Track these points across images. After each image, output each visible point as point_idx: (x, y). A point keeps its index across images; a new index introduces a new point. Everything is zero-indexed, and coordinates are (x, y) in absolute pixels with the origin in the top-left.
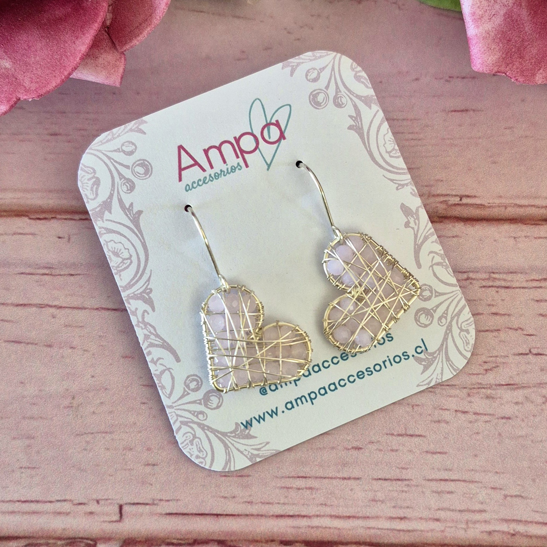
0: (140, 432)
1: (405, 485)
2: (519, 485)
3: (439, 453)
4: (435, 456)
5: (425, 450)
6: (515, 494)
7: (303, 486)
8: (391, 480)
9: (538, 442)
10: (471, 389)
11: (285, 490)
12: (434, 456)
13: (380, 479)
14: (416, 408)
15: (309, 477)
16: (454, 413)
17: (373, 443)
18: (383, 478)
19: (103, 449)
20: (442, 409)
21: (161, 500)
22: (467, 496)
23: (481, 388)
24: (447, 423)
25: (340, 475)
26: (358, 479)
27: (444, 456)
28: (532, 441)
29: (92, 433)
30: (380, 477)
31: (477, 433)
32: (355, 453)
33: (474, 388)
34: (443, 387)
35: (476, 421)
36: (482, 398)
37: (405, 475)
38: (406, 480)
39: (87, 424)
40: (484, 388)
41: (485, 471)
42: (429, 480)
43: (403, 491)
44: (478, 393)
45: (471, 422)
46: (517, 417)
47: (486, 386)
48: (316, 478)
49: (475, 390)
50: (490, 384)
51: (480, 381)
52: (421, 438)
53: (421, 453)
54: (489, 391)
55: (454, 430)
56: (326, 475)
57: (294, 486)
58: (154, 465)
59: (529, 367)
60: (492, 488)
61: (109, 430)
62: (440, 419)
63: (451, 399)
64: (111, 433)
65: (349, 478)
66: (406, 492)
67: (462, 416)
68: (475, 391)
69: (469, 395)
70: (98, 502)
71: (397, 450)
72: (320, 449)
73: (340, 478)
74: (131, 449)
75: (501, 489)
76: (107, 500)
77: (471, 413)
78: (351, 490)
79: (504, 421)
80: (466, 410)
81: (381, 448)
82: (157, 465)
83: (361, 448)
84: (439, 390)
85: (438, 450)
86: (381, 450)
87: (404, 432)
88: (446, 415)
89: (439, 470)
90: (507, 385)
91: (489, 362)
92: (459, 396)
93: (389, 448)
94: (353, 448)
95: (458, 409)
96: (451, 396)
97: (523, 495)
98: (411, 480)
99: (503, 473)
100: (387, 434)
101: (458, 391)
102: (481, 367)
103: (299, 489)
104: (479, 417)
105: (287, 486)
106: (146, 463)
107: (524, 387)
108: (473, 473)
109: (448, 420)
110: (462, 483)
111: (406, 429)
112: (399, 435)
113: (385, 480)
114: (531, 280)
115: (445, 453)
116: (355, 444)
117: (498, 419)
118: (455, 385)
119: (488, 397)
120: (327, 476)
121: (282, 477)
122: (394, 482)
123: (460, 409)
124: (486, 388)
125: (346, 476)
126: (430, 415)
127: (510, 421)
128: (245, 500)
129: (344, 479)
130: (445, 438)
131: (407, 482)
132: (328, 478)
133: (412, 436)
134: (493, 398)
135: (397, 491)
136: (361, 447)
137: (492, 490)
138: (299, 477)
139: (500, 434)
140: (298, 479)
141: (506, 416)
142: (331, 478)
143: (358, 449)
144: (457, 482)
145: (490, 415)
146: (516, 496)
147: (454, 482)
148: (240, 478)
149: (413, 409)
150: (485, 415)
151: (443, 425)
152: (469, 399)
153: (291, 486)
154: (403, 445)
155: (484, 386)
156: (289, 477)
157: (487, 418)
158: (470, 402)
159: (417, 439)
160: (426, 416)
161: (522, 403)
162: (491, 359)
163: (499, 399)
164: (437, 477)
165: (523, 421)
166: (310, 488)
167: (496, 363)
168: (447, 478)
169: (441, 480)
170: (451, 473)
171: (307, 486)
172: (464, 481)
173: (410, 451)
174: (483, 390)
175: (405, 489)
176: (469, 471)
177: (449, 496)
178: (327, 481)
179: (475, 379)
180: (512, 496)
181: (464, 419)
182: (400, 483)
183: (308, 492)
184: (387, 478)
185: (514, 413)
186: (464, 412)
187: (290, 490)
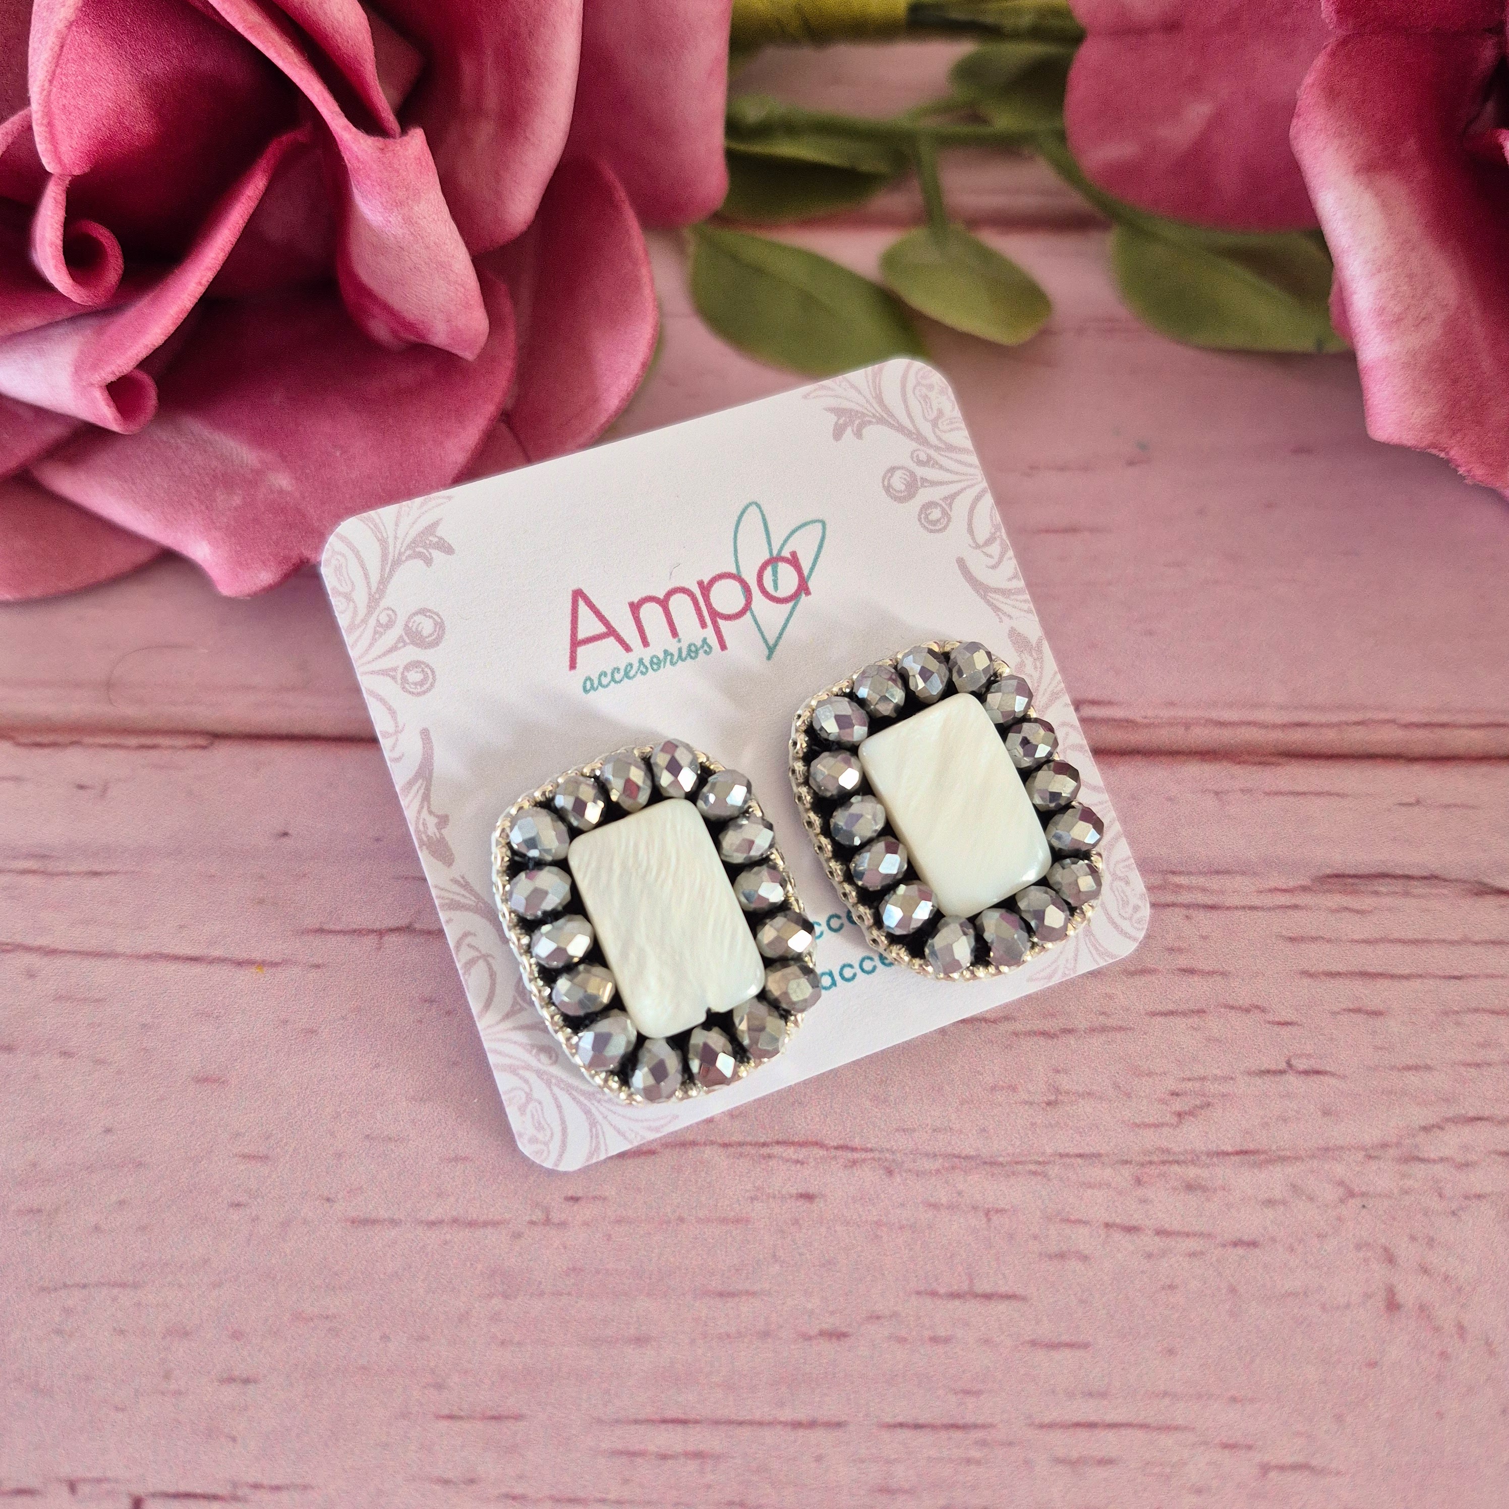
0: (217, 1285)
1: (976, 1443)
2: (1298, 1434)
3: (1070, 1345)
4: (1057, 1355)
5: (1028, 1338)
6: (1290, 1460)
7: (678, 1448)
8: (933, 1427)
9: (1338, 1308)
10: (1142, 1165)
11: (624, 1459)
12: (1053, 1353)
13: (901, 1425)
14: (995, 1218)
15: (697, 1422)
16: (1102, 1232)
17: (878, 1318)
18: (909, 1419)
19: (106, 1334)
20: (1068, 1221)
21: (256, 1486)
22: (1156, 1470)
23: (1171, 1162)
24: (1084, 1258)
25: (787, 1414)
26: (839, 1425)
27: (1080, 1353)
28: (1323, 1307)
29: (85, 1286)
30: (900, 1419)
31: (1172, 1287)
32: (828, 1348)
33: (1151, 1163)
34: (1068, 1160)
35: (1164, 1253)
36: (1175, 1189)
37: (971, 1411)
38: (976, 1426)
39: (73, 1259)
40: (1178, 1162)
41: (1199, 1396)
42: (1042, 1426)
43: (969, 1461)
44: (1163, 1175)
45: (1149, 1256)
46: (1273, 1240)
47: (1182, 1158)
48: (716, 1423)
49: (1153, 1167)
50: (1193, 1151)
51: (1165, 1144)
52: (1014, 1304)
53: (1016, 1347)
54: (1192, 1172)
55: (1106, 1278)
56: (744, 1415)
57: (652, 1448)
58: (247, 1381)
59: (1291, 1106)
60: (1225, 1446)
61: (131, 1278)
62: (1065, 1248)
63: (1089, 1191)
64: (136, 1286)
65: (812, 1424)
66: (978, 1463)
67: (1125, 1241)
68: (1153, 1170)
69: (1138, 1181)
70: (72, 1486)
71: (947, 1340)
72: (728, 1336)
73: (785, 1424)
74: (186, 1334)
75: (1250, 1447)
76: (99, 1481)
77: (1149, 1232)
78: (819, 1459)
79: (1240, 1251)
80: (1133, 1223)
81: (904, 1333)
82: (255, 1381)
83: (844, 1335)
84: (1057, 1168)
85: (1065, 1338)
86: (902, 1340)
87: (965, 1287)
88: (1082, 1238)
89: (1071, 1395)
90: (1238, 1153)
91: (1185, 1094)
92: (1113, 1185)
93: (927, 1333)
94: (822, 1333)
95: (1111, 1221)
96: (1090, 1186)
97: (1314, 1463)
98: (992, 1426)
99: (1252, 1400)
100: (918, 1293)
101: (1108, 1171)
102: (1164, 1107)
103: (664, 1457)
104: (1171, 1242)
105: (631, 1449)
106: (225, 1376)
107: (1283, 1159)
108: (1167, 1401)
109: (1086, 1252)
110: (1140, 1434)
111: (971, 1281)
112: (954, 1296)
113: (918, 1426)
114: (1270, 890)
115: (1085, 1346)
116: (829, 1322)
117: (1224, 1246)
118: (1099, 1155)
119: (1190, 1187)
120: (748, 1418)
121: (617, 1421)
122: (943, 1434)
123: (1118, 1221)
124: (1184, 1162)
125: (802, 1415)
126: (1035, 1237)
127: (1257, 1250)
128: (504, 1490)
129: (797, 1425)
130: (1082, 1301)
131: (979, 1434)
132: (751, 1423)
133: (988, 1297)
134: (1204, 1189)
135: (951, 1460)
136: (844, 1330)
137: (1226, 1451)
138: (664, 1421)
139: (1233, 1290)
140: (663, 1426)
141: (1246, 1238)
142: (761, 1424)
143: (839, 1335)
144: (1123, 1432)
145: (1201, 1235)
146: (1296, 1467)
147: (1114, 1431)
148: (493, 1423)
149: (989, 1220)
150: (1188, 1235)
151: (1074, 1264)
152: (1140, 1192)
153: (642, 1447)
154: (967, 1324)
155: (1176, 1158)
156: (636, 1422)
157: (1193, 1244)
158: (1144, 1201)
159: (1002, 1307)
160: (1027, 1241)
161: (1284, 1203)
162: (1190, 1085)
163: (1220, 1193)
164: (1067, 1417)
165: (1292, 1249)
166: (698, 1455)
167: (1204, 1095)
168: (1093, 1418)
169: (1077, 1425)
170: (1105, 1402)
171: (690, 1448)
172: (1144, 1426)
173: (987, 1341)
174: (1176, 1168)
175: (975, 1453)
176: (1157, 1396)
177: (1102, 1473)
178: (746, 1433)
179: (1150, 1139)
180: (1282, 1468)
181: (1131, 1248)
182: (958, 1435)
183: (693, 1466)
184: (921, 1421)
185: (1265, 1228)
186: (1131, 1229)
187: (639, 1460)
